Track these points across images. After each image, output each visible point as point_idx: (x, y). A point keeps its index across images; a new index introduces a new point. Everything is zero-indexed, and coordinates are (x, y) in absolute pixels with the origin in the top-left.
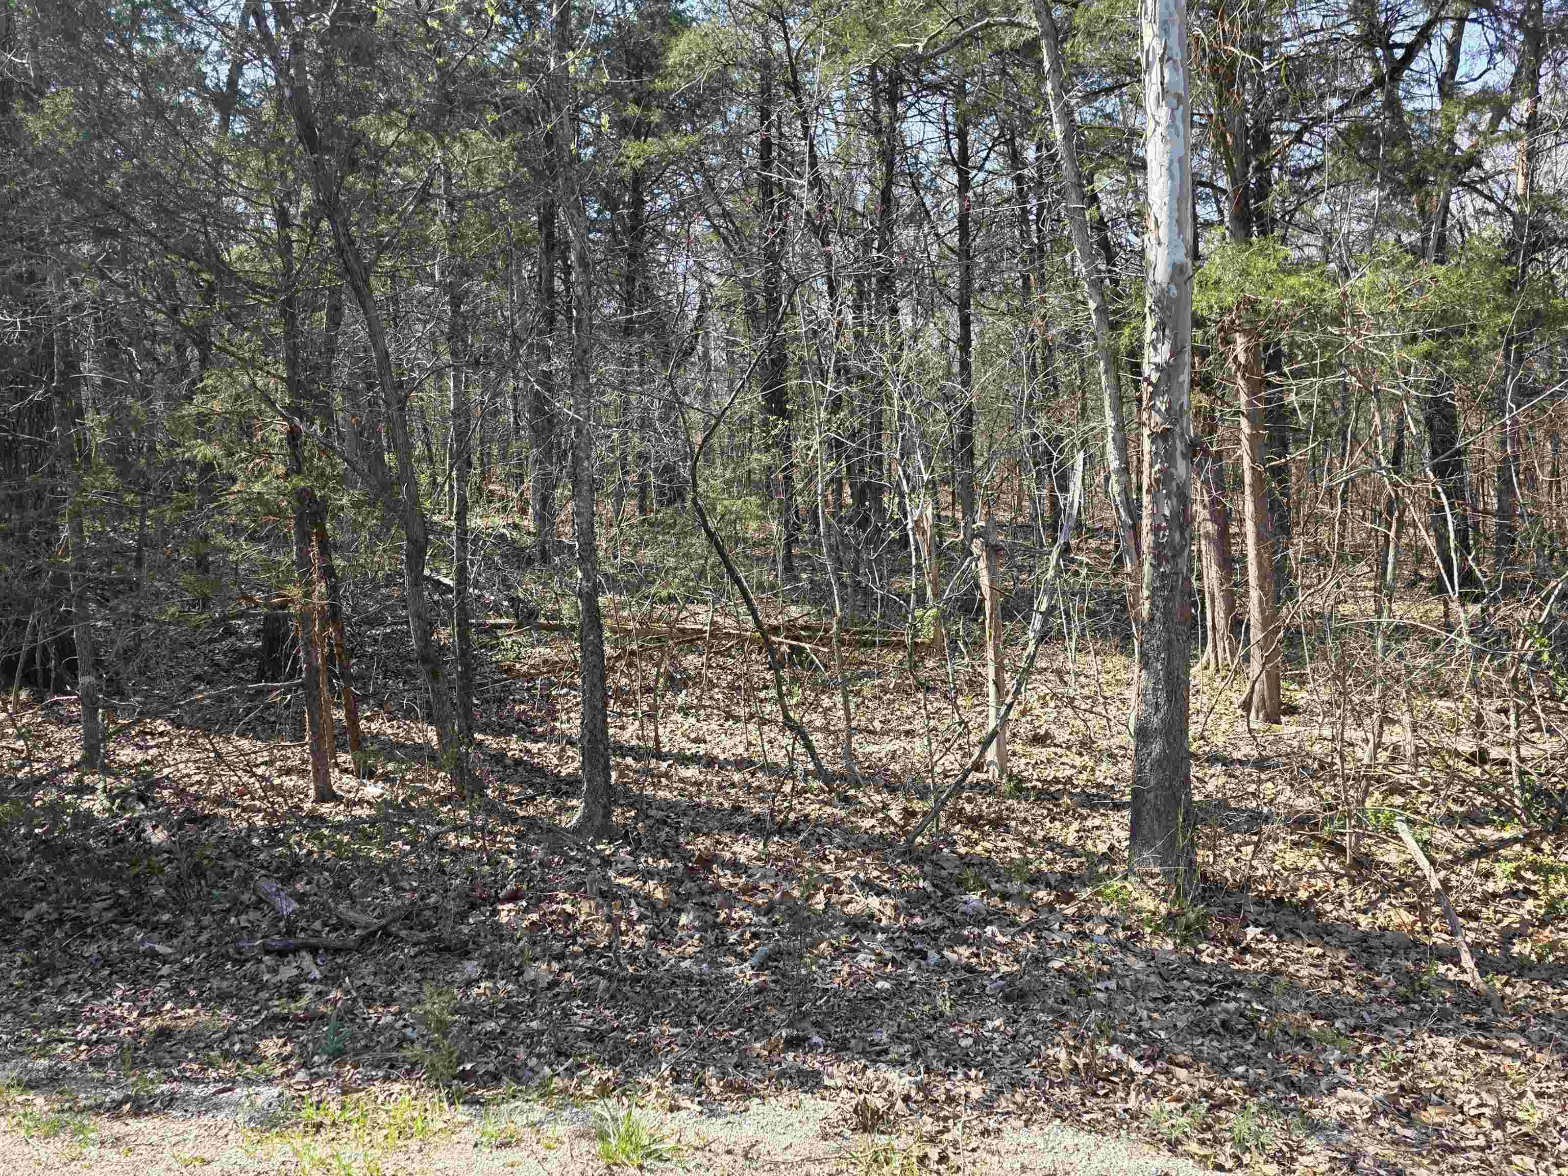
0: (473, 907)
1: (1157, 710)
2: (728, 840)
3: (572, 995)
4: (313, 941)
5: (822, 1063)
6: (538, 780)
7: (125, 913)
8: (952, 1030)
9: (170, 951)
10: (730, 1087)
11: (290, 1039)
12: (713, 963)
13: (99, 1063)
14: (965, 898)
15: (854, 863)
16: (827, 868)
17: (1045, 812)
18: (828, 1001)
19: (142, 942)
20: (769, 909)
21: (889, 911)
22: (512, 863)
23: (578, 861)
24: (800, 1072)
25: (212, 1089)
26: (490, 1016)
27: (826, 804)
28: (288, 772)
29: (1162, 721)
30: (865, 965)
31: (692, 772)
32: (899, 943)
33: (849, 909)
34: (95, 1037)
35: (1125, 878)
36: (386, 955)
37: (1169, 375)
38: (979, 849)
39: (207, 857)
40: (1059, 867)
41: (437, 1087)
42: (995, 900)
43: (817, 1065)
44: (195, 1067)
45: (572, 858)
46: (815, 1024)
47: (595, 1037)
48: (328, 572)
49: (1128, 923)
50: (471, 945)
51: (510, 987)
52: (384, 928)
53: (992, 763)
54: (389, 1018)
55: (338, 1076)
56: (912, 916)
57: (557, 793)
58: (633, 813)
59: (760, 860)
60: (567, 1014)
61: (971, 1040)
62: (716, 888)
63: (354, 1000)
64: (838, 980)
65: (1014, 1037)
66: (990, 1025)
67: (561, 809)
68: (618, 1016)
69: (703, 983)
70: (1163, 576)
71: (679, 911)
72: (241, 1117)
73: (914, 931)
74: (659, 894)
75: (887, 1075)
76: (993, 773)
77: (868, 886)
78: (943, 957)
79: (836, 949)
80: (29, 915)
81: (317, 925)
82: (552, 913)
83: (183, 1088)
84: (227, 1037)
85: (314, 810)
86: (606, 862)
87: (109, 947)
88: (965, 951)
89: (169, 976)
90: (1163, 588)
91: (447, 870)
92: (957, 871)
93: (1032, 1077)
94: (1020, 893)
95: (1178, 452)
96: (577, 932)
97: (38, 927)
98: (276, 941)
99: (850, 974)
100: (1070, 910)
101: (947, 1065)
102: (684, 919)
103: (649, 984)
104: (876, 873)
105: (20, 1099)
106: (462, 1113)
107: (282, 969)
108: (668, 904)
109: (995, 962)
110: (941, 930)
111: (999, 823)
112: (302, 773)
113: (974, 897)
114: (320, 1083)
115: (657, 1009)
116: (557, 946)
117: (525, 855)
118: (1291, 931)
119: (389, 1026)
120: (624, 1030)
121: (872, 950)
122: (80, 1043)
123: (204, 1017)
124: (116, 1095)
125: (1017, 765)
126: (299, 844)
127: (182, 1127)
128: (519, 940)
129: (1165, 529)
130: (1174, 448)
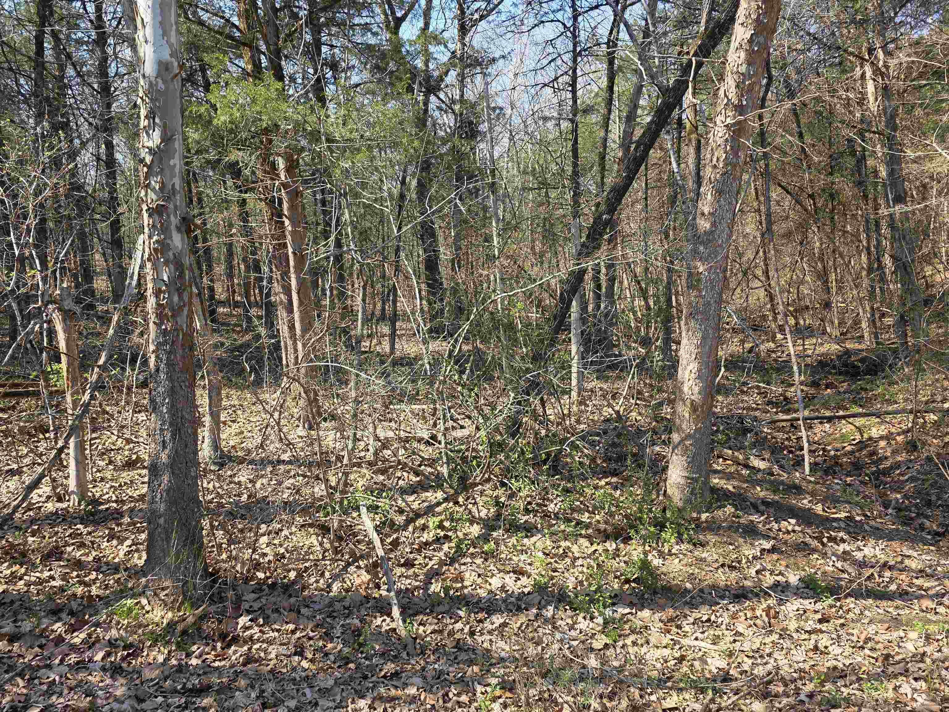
1: (164, 447)
17: (106, 532)
29: (169, 457)
37: (161, 160)
49: (130, 641)
53: (73, 492)
70: (165, 333)
90: (165, 343)
95: (173, 227)
111: (54, 553)
118: (277, 611)
125: (101, 490)
129: (164, 292)
130: (170, 223)
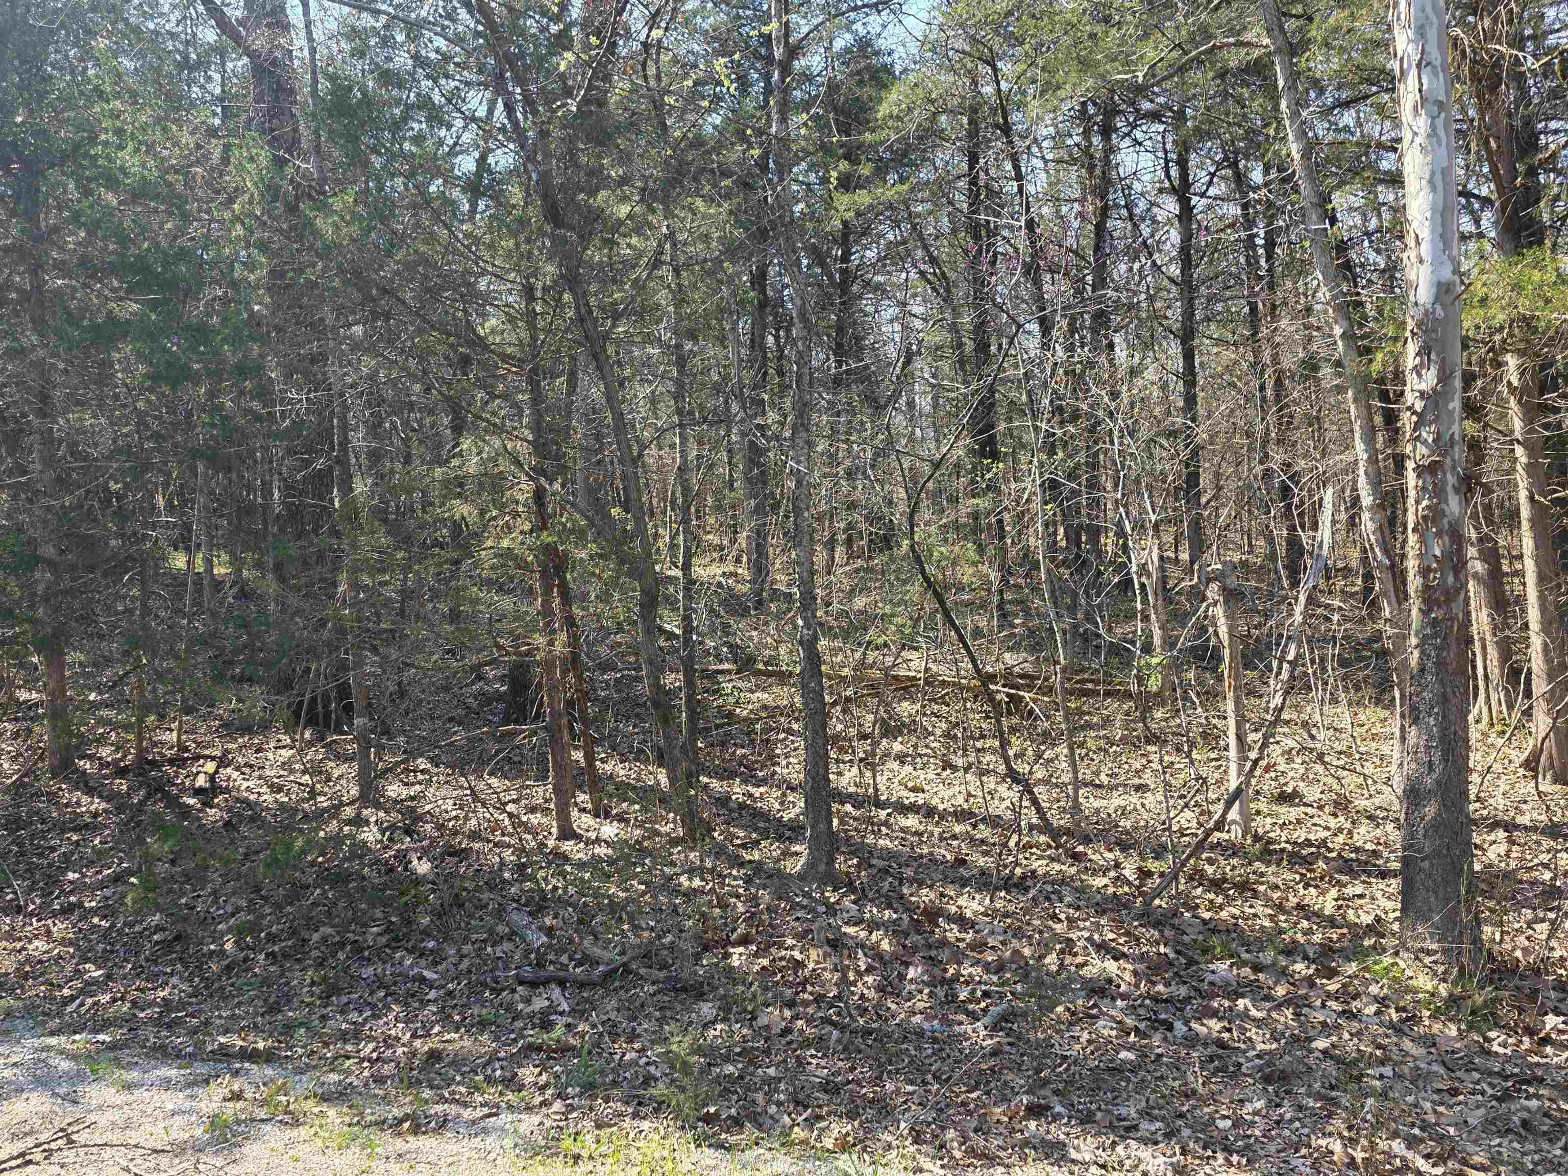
0: (706, 948)
1: (1431, 769)
2: (952, 893)
3: (806, 1043)
4: (561, 974)
5: (1068, 1134)
6: (762, 825)
7: (397, 939)
8: (1206, 1110)
9: (435, 976)
10: (972, 1152)
11: (545, 1069)
12: (945, 1021)
13: (380, 1080)
14: (1212, 967)
15: (1088, 924)
16: (1058, 928)
17: (1298, 877)
18: (1067, 1070)
19: (411, 966)
20: (1000, 968)
21: (1127, 976)
22: (741, 908)
23: (804, 907)
24: (1043, 1140)
25: (479, 1113)
26: (727, 1059)
27: (1053, 860)
28: (533, 810)
29: (1437, 781)
30: (1105, 1032)
31: (912, 822)
32: (1141, 1011)
33: (1085, 972)
34: (375, 1055)
35: (1397, 954)
36: (627, 991)
37: (1437, 405)
38: (1224, 914)
39: (465, 889)
40: (1317, 938)
41: (683, 1128)
42: (1246, 971)
43: (1062, 1137)
44: (463, 1089)
45: (798, 904)
46: (1056, 1092)
47: (830, 1088)
48: (570, 621)
49: (1402, 1004)
50: (706, 988)
51: (745, 1031)
52: (624, 965)
53: (1234, 822)
54: (634, 1055)
55: (591, 1109)
56: (1154, 983)
57: (780, 838)
58: (855, 861)
59: (987, 915)
60: (801, 1063)
61: (1229, 1123)
62: (943, 943)
63: (601, 1035)
64: (1078, 1047)
65: (1278, 1123)
66: (1249, 1107)
67: (786, 854)
68: (852, 1069)
69: (935, 1040)
70: (1435, 623)
71: (907, 964)
72: (508, 1142)
73: (1156, 999)
74: (885, 946)
75: (1139, 1153)
76: (1235, 834)
77: (1102, 948)
78: (1190, 1029)
79: (1073, 1014)
80: (316, 937)
81: (564, 959)
82: (781, 959)
83: (452, 1110)
84: (489, 1062)
85: (557, 847)
86: (832, 910)
87: (384, 970)
88: (1215, 1025)
89: (435, 1001)
90: (1435, 635)
91: (680, 911)
92: (1201, 937)
93: (1302, 1168)
94: (1274, 964)
95: (1449, 488)
96: (806, 981)
97: (323, 948)
98: (528, 972)
99: (1090, 1042)
100: (1333, 986)
101: (1205, 1148)
102: (911, 973)
103: (882, 1038)
104: (1111, 936)
105: (316, 1110)
106: (709, 1156)
107: (534, 999)
108: (895, 957)
109: (1250, 1039)
110: (1188, 1000)
111: (1244, 887)
112: (546, 811)
113: (1222, 967)
114: (575, 1115)
115: (891, 1064)
116: (789, 992)
117: (753, 900)
119: (634, 1062)
120: (858, 1083)
121: (1112, 1017)
122: (363, 1060)
123: (467, 1043)
124: (397, 1112)
125: (1262, 825)
126: (545, 879)
127: (456, 1148)
128: (751, 984)
129: (1435, 571)
130: (1444, 482)
